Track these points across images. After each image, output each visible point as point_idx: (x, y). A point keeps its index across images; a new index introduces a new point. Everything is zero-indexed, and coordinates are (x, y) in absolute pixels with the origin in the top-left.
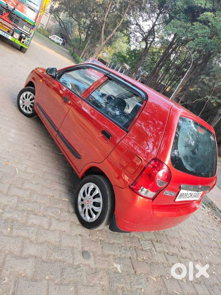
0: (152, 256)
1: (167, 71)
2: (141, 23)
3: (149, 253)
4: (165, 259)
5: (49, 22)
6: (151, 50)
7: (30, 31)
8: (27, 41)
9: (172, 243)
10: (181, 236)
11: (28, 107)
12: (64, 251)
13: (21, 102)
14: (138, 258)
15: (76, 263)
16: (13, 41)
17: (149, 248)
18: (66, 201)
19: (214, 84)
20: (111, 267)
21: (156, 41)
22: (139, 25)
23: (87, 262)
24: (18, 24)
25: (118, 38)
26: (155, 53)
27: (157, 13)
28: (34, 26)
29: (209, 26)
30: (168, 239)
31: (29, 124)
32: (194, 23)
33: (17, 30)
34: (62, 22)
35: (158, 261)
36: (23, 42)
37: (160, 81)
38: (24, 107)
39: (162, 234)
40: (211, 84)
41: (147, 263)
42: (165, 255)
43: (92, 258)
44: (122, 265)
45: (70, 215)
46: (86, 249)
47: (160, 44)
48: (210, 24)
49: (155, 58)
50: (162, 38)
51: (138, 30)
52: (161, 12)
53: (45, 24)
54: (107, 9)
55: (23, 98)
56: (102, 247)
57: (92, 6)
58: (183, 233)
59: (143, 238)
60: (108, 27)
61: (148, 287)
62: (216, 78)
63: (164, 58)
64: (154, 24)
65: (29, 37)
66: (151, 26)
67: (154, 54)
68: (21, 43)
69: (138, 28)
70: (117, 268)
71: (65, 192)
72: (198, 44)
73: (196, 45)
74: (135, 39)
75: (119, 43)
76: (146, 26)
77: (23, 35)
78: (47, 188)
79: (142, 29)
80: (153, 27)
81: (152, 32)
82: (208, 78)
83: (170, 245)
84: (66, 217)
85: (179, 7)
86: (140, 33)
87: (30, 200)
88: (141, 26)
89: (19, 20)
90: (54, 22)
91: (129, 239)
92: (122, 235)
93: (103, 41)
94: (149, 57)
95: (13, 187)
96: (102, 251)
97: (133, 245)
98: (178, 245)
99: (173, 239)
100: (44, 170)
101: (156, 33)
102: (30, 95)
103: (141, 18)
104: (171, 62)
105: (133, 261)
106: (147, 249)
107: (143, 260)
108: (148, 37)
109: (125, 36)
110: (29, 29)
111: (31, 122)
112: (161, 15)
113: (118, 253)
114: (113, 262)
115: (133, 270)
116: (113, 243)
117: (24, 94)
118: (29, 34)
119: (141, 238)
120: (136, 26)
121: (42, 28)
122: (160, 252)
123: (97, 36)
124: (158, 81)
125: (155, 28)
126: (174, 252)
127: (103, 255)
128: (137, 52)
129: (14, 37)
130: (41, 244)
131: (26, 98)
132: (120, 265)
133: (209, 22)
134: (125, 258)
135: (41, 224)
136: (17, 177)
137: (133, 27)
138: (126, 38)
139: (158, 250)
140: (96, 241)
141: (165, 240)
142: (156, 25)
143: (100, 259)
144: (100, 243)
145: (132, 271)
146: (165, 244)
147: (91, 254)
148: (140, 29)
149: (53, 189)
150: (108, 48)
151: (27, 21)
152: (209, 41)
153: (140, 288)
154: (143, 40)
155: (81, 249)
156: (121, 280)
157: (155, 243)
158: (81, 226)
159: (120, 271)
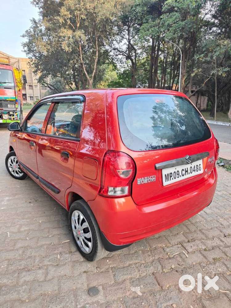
0: (184, 261)
1: (164, 72)
2: (117, 46)
3: (179, 259)
4: (202, 257)
5: (41, 92)
6: (139, 63)
7: (15, 106)
8: (16, 116)
9: (210, 236)
10: (222, 223)
11: (18, 171)
12: (64, 297)
13: (10, 169)
14: (164, 270)
15: (80, 305)
16: (5, 122)
17: (178, 253)
18: (67, 242)
19: (212, 57)
20: (128, 293)
21: (140, 53)
22: (116, 49)
23: (95, 299)
24: (2, 107)
25: (104, 70)
26: (145, 62)
27: (127, 30)
28: (16, 100)
29: (176, 11)
30: (203, 233)
31: (24, 186)
32: (161, 17)
33: (4, 112)
34: (51, 85)
35: (192, 263)
36: (14, 119)
37: (163, 85)
38: (15, 172)
39: (195, 231)
40: (208, 59)
41: (177, 271)
42: (201, 253)
43: (102, 292)
44: (142, 286)
45: (72, 255)
46: (94, 284)
47: (144, 53)
48: (176, 9)
49: (147, 68)
50: (143, 47)
51: (118, 53)
52: (129, 27)
53: (39, 95)
54: (79, 52)
55: (11, 165)
56: (114, 275)
57: (67, 57)
58: (224, 219)
59: (168, 245)
60: (91, 67)
61: (182, 300)
62: (211, 50)
63: (154, 63)
64: (129, 39)
65: (17, 112)
66: (128, 43)
67: (143, 65)
68: (12, 120)
69: (116, 52)
70: (135, 292)
71: (65, 234)
72: (175, 32)
73: (174, 34)
74: (119, 62)
75: (108, 73)
76: (123, 46)
77: (11, 113)
78: (44, 237)
79: (120, 50)
80: (129, 42)
81: (131, 48)
82: (202, 55)
83: (208, 238)
84: (67, 259)
85: (140, 13)
86: (121, 55)
87: (23, 258)
88: (119, 48)
89: (2, 102)
90: (46, 89)
91: (150, 253)
92: (141, 252)
93: (90, 80)
94: (142, 70)
95: (3, 252)
96: (115, 279)
97: (156, 258)
98: (219, 235)
99: (211, 230)
100: (40, 222)
101: (135, 47)
102: (14, 158)
103: (114, 42)
104: (164, 62)
105: (157, 275)
106: (175, 255)
107: (172, 269)
108: (129, 54)
109: (109, 65)
110: (14, 105)
111: (26, 183)
112: (131, 29)
113: (136, 274)
114: (131, 287)
115: (158, 286)
116: (130, 265)
117: (9, 160)
118: (15, 109)
119: (166, 246)
120: (114, 51)
121: (38, 99)
122: (194, 251)
123: (83, 79)
124: (161, 85)
125: (132, 42)
126: (215, 244)
127: (117, 283)
128: (127, 72)
129: (5, 119)
130: (35, 299)
131: (12, 163)
132: (139, 287)
133: (174, 7)
134: (146, 276)
135: (35, 279)
136: (9, 240)
137: (111, 54)
138: (111, 66)
139: (190, 250)
140: (107, 271)
141: (200, 235)
142: (131, 39)
143: (112, 290)
144: (111, 271)
145: (157, 288)
146: (200, 240)
147: (100, 288)
148: (119, 51)
149: (51, 236)
150: (101, 83)
151: (8, 100)
152: (183, 23)
153: (170, 304)
154: (127, 59)
155: (86, 287)
156: (142, 304)
157: (185, 245)
158: (87, 262)
159: (140, 294)
